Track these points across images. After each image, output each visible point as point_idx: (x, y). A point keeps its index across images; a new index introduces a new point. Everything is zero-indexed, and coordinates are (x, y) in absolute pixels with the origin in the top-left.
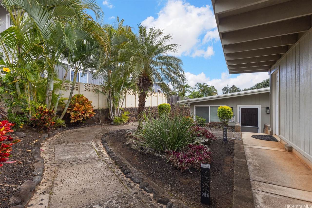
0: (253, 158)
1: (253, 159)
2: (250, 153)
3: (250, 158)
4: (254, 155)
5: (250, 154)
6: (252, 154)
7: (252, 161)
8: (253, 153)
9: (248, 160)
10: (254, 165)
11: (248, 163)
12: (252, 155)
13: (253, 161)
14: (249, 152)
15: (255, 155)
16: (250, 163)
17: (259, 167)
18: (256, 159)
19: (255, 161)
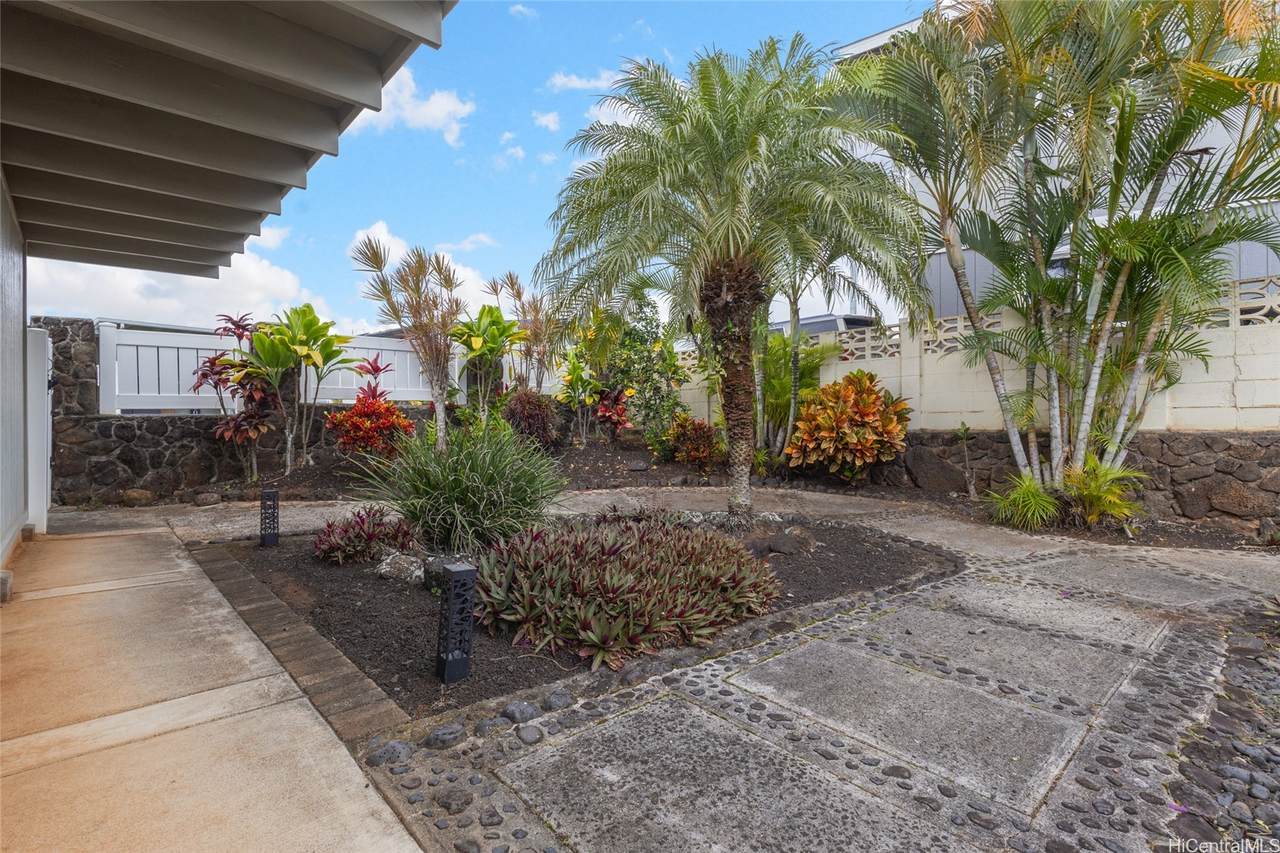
0: (210, 623)
1: (211, 621)
2: (231, 644)
3: (225, 621)
4: (208, 639)
5: (229, 638)
6: (219, 638)
7: (214, 613)
8: (214, 649)
9: (229, 613)
10: (204, 603)
11: (225, 601)
12: (219, 633)
13: (208, 614)
14: (239, 648)
15: (202, 639)
16: (220, 605)
17: (186, 604)
18: (197, 625)
19: (201, 616)
